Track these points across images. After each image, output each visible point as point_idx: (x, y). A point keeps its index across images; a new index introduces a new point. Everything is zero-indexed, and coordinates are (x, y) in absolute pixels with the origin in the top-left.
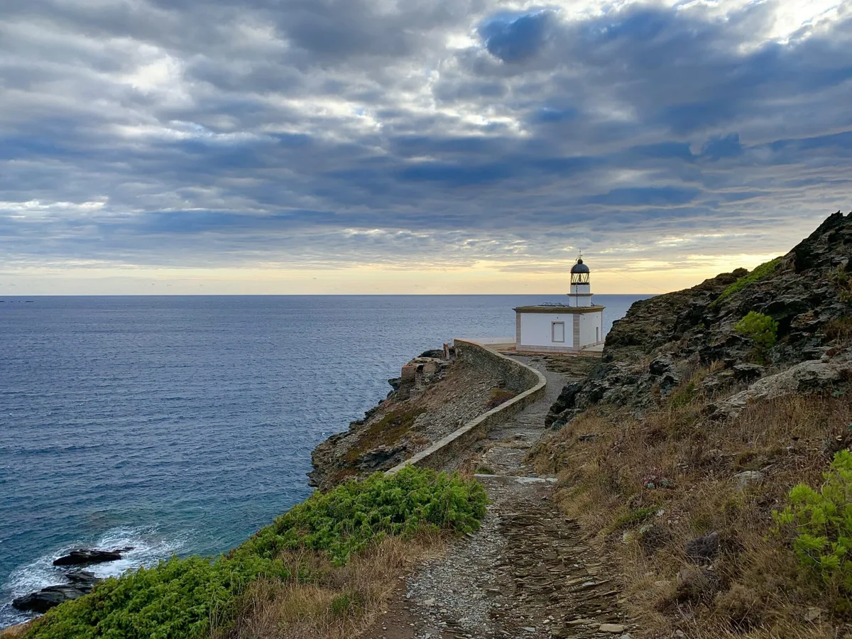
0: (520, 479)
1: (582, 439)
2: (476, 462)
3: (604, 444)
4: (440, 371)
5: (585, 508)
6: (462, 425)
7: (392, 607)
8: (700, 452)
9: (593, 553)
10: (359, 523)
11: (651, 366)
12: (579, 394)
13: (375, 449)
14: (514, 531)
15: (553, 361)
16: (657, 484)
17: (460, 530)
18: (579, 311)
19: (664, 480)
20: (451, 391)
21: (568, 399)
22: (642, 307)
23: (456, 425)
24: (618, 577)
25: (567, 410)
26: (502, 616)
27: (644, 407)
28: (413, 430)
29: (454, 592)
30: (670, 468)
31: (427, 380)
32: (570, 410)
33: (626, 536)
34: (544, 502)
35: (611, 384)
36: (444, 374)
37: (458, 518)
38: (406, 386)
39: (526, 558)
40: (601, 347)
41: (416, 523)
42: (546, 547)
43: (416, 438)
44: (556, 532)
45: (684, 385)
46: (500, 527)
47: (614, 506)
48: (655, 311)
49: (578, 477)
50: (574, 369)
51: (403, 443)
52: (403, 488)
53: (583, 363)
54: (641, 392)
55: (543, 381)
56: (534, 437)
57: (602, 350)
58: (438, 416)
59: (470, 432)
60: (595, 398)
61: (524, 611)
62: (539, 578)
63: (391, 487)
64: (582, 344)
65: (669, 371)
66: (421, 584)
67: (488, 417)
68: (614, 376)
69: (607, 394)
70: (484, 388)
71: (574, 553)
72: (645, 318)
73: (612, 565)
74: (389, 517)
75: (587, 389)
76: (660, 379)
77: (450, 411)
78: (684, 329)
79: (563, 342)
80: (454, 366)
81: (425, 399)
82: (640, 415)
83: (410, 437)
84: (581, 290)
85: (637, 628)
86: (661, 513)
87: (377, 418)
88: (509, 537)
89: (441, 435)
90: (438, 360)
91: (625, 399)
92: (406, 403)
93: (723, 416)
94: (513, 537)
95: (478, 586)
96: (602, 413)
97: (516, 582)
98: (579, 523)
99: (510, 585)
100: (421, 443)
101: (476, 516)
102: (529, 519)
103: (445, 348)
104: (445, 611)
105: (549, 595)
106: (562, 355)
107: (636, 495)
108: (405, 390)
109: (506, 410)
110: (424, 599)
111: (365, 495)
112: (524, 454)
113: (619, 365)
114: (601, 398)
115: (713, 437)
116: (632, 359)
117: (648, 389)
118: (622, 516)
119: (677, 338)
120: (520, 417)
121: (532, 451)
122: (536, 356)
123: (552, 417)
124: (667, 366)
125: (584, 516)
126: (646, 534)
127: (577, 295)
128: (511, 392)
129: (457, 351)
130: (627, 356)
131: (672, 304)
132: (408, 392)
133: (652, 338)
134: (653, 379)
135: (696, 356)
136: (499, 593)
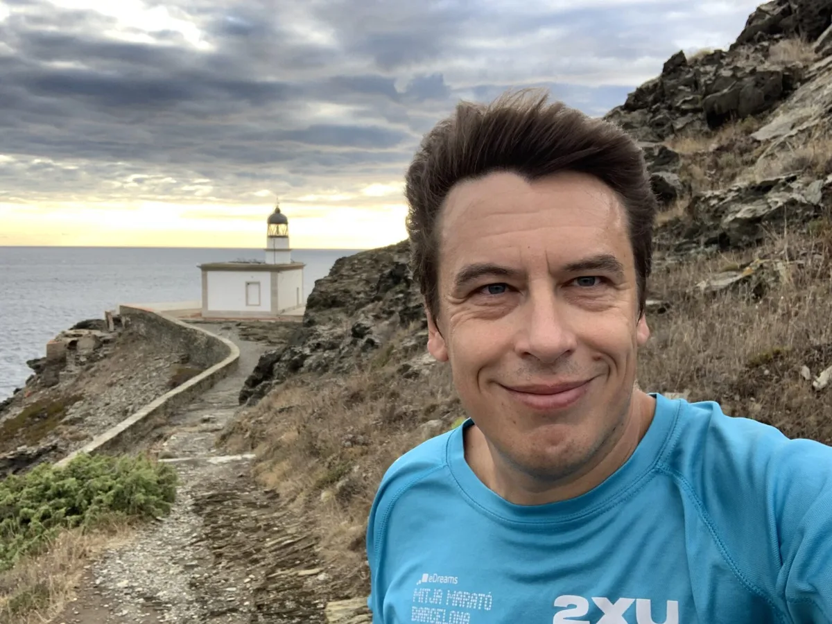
0: (214, 460)
1: (281, 411)
2: (156, 451)
3: (304, 413)
4: (101, 346)
5: (285, 476)
6: (133, 412)
7: (80, 594)
8: (393, 408)
9: (292, 515)
10: (26, 521)
11: (353, 330)
12: (278, 364)
13: (12, 452)
14: (209, 509)
15: (248, 330)
16: (354, 442)
17: (150, 514)
18: (276, 269)
19: (360, 438)
20: (118, 371)
21: (265, 371)
22: (345, 265)
23: (125, 413)
24: (316, 531)
25: (264, 382)
26: (202, 583)
27: (346, 372)
28: (65, 423)
29: (149, 572)
30: (366, 426)
31: (83, 359)
32: (267, 382)
33: (325, 495)
34: (241, 479)
35: (313, 350)
36: (107, 350)
37: (147, 502)
38: (53, 367)
39: (223, 531)
40: (302, 311)
41: (97, 513)
42: (244, 518)
43: (71, 433)
44: (255, 504)
45: (384, 347)
46: (194, 507)
47: (313, 469)
48: (360, 269)
49: (278, 447)
50: (271, 336)
51: (51, 441)
52: (77, 478)
53: (282, 329)
54: (343, 357)
55: (236, 353)
56: (224, 418)
57: (303, 314)
58: (100, 404)
59: (145, 419)
60: (295, 366)
61: (224, 576)
62: (239, 545)
63: (63, 478)
64: (281, 307)
65: (371, 333)
66: (111, 569)
67: (169, 399)
68: (315, 341)
69: (308, 362)
70: (161, 365)
71: (273, 519)
72: (349, 277)
73: (311, 523)
74: (63, 510)
75: (286, 357)
76: (362, 342)
77: (117, 396)
78: (387, 289)
79: (259, 305)
80: (121, 340)
81: (81, 384)
82: (341, 382)
83: (62, 433)
84: (279, 244)
85: (333, 568)
86: (356, 469)
87: (13, 412)
88: (204, 516)
89: (104, 427)
90: (98, 333)
91: (327, 366)
92: (53, 389)
93: (416, 375)
94: (209, 515)
95: (174, 563)
96: (303, 382)
97: (214, 553)
98: (277, 492)
99: (208, 557)
100: (77, 439)
101: (166, 499)
102: (225, 495)
103: (107, 317)
104: (140, 589)
105: (250, 558)
106: (258, 321)
107: (335, 455)
108: (52, 374)
109: (191, 389)
110: (116, 583)
111: (31, 490)
112: (214, 437)
113: (321, 329)
114: (302, 366)
115: (406, 394)
116: (334, 322)
117: (349, 354)
118: (321, 477)
119: (379, 299)
120: (209, 396)
121: (223, 432)
122: (225, 323)
123: (247, 392)
124: (368, 328)
125: (283, 484)
126: (343, 489)
127: (275, 250)
128: (197, 368)
129: (123, 320)
130: (330, 319)
131: (377, 261)
132: (57, 376)
133: (355, 299)
134: (354, 343)
135: (396, 317)
136: (197, 566)
